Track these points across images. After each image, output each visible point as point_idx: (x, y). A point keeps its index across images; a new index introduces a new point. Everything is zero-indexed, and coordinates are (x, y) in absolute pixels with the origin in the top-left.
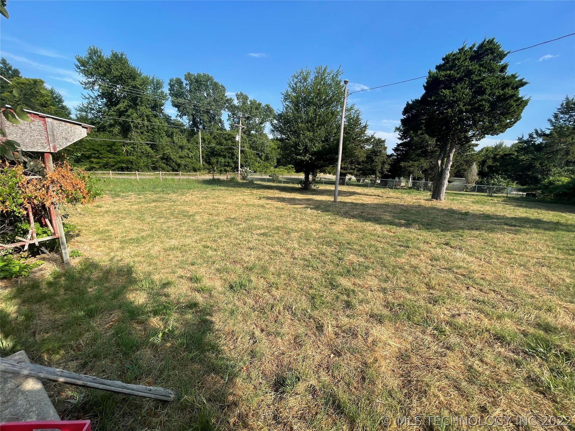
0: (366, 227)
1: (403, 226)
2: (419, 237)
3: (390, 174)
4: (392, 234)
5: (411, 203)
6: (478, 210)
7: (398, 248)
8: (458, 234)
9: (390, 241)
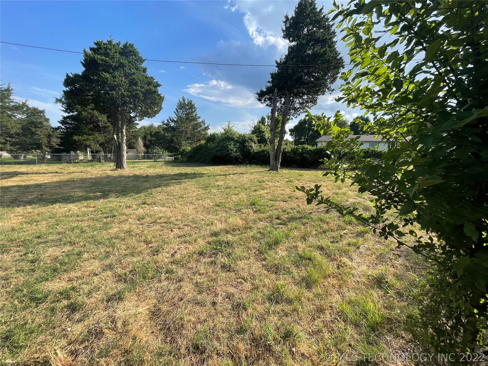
0: (55, 210)
1: (101, 198)
2: (120, 204)
3: (62, 148)
4: (93, 209)
5: (98, 175)
6: (153, 173)
7: (105, 220)
8: (148, 193)
9: (93, 216)
